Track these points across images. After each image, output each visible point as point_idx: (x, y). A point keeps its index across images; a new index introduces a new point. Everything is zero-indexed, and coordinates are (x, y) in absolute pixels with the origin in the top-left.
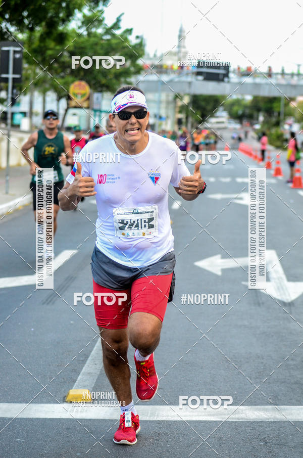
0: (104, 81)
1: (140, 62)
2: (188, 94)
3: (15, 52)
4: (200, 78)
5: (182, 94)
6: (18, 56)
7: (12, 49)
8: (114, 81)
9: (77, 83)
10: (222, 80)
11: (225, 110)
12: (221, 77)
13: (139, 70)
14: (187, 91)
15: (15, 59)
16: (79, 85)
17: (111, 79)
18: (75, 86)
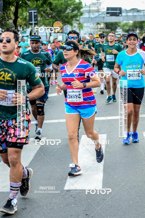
0: (66, 20)
1: (82, 10)
2: (103, 23)
3: (34, 12)
4: (109, 15)
5: (100, 23)
6: (36, 14)
7: (33, 11)
8: (71, 20)
9: (56, 22)
10: (119, 16)
11: (120, 28)
12: (118, 14)
13: (82, 14)
14: (103, 21)
15: (34, 15)
16: (58, 23)
17: (69, 19)
18: (56, 23)
